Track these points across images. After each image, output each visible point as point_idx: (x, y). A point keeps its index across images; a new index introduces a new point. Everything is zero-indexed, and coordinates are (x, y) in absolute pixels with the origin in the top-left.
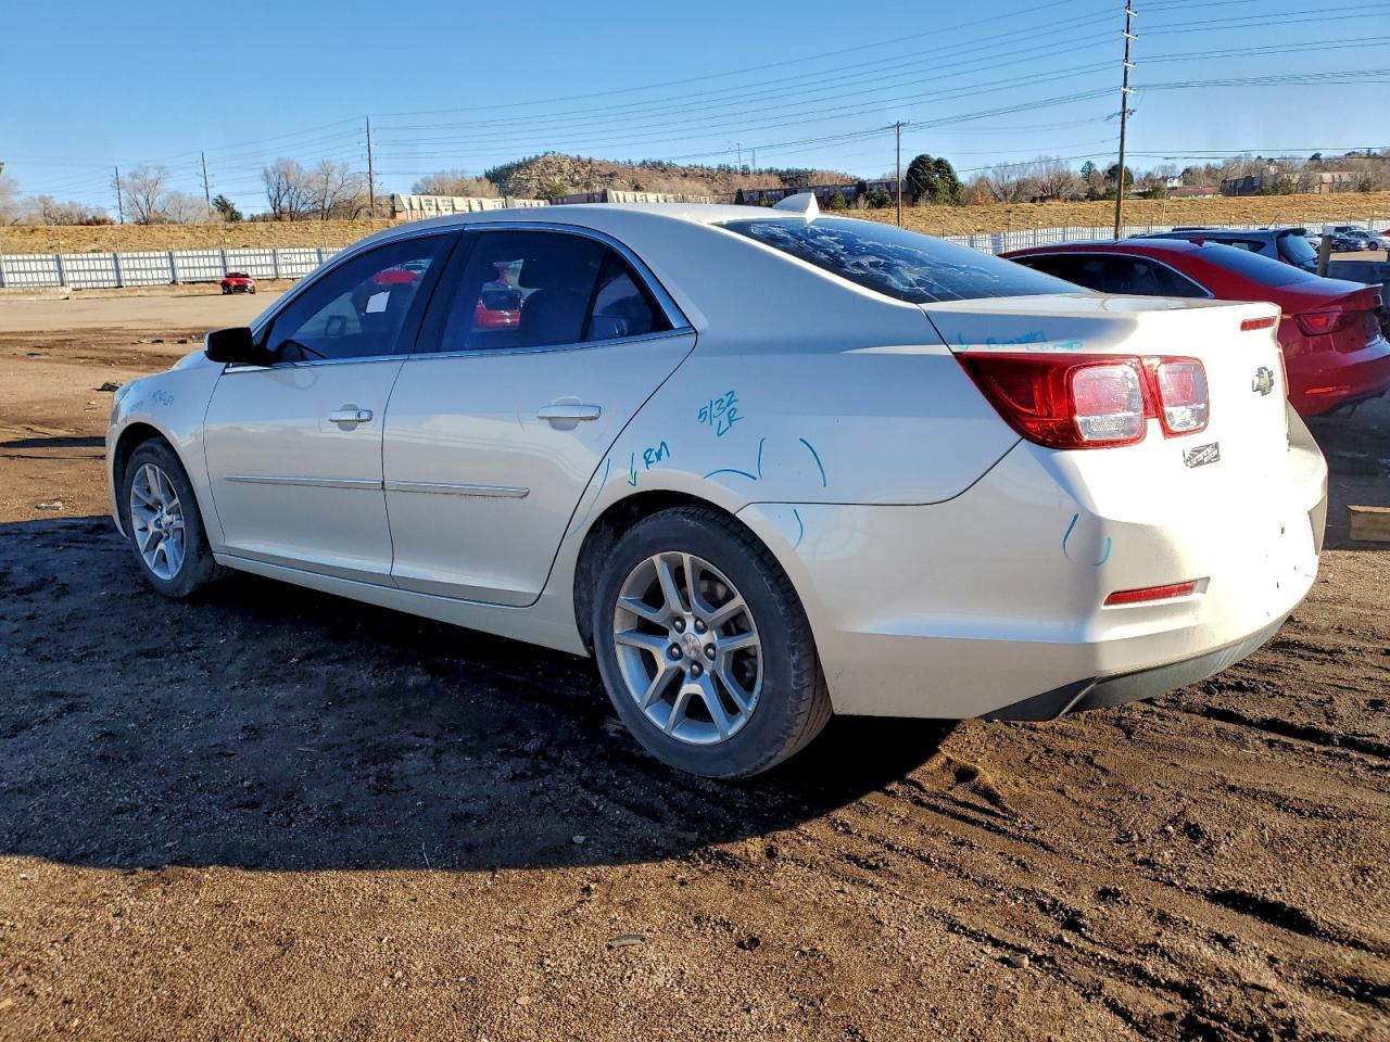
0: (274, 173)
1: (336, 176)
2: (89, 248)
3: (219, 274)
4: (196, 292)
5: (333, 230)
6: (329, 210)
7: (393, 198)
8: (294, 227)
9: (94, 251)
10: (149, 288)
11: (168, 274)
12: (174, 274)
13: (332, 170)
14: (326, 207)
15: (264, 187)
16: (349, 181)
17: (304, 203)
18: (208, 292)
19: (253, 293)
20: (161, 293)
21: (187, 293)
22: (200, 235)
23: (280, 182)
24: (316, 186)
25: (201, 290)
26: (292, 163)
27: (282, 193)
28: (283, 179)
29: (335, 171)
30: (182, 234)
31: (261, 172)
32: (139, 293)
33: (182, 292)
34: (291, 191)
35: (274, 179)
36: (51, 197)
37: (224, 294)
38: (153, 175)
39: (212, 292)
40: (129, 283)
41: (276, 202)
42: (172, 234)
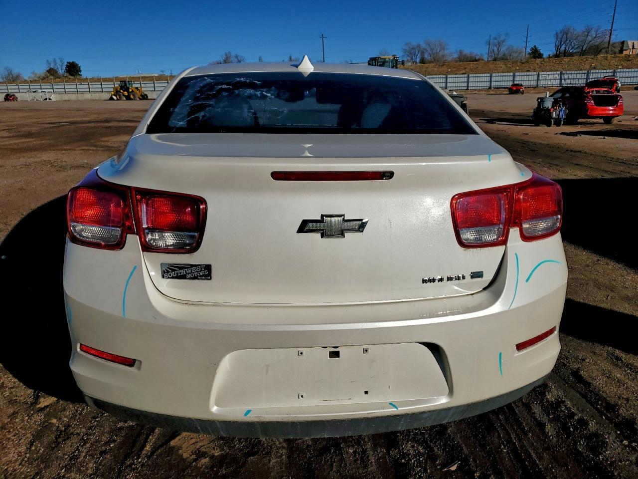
0: (561, 33)
1: (593, 33)
2: (461, 72)
3: (510, 84)
4: (499, 93)
5: (575, 61)
6: (585, 50)
7: (623, 43)
8: (554, 61)
9: (463, 74)
10: (479, 90)
11: (488, 84)
12: (491, 84)
13: (592, 29)
14: (584, 49)
15: (554, 40)
16: (600, 35)
17: (572, 48)
18: (504, 93)
19: (523, 94)
20: (484, 92)
21: (494, 93)
22: (509, 65)
23: (563, 37)
24: (581, 38)
25: (501, 92)
26: (571, 27)
27: (562, 43)
28: (565, 36)
29: (594, 29)
30: (501, 65)
31: (554, 33)
32: (475, 92)
33: (492, 92)
34: (567, 42)
35: (560, 36)
36: (464, 50)
37: (509, 94)
38: (502, 38)
39: (505, 92)
40: (471, 88)
41: (558, 48)
42: (496, 66)
